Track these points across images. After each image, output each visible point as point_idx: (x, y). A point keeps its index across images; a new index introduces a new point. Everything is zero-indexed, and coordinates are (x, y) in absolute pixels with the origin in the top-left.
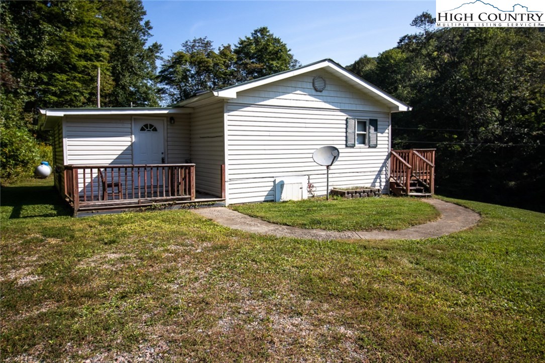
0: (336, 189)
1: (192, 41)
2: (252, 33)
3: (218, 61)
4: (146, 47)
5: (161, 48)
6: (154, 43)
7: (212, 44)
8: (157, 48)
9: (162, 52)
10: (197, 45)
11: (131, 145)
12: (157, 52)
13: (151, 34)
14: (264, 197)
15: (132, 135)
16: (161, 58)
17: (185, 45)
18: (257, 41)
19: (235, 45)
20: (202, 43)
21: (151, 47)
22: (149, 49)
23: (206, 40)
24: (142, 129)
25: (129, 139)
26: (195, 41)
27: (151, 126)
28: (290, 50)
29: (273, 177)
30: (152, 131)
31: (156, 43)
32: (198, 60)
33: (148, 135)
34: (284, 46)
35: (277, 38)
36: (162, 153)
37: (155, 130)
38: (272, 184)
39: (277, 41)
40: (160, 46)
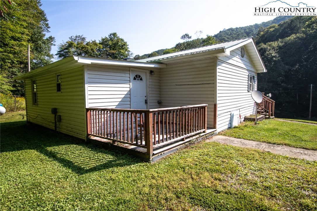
0: (246, 116)
1: (75, 36)
2: (109, 35)
3: (93, 48)
4: (45, 38)
5: (54, 39)
6: (50, 36)
7: (86, 39)
8: (52, 39)
9: (55, 42)
10: (78, 39)
11: (130, 91)
12: (52, 41)
13: (49, 31)
14: (228, 125)
15: (130, 83)
16: (55, 44)
17: (71, 38)
18: (111, 39)
19: (99, 41)
20: (80, 38)
21: (48, 38)
22: (47, 39)
23: (82, 37)
24: (135, 79)
25: (128, 86)
26: (76, 37)
27: (139, 76)
28: (128, 45)
29: (230, 112)
30: (140, 80)
31: (51, 36)
32: (81, 46)
33: (138, 82)
34: (126, 43)
35: (122, 38)
36: (145, 97)
37: (141, 79)
38: (229, 116)
39: (122, 40)
40: (54, 38)
